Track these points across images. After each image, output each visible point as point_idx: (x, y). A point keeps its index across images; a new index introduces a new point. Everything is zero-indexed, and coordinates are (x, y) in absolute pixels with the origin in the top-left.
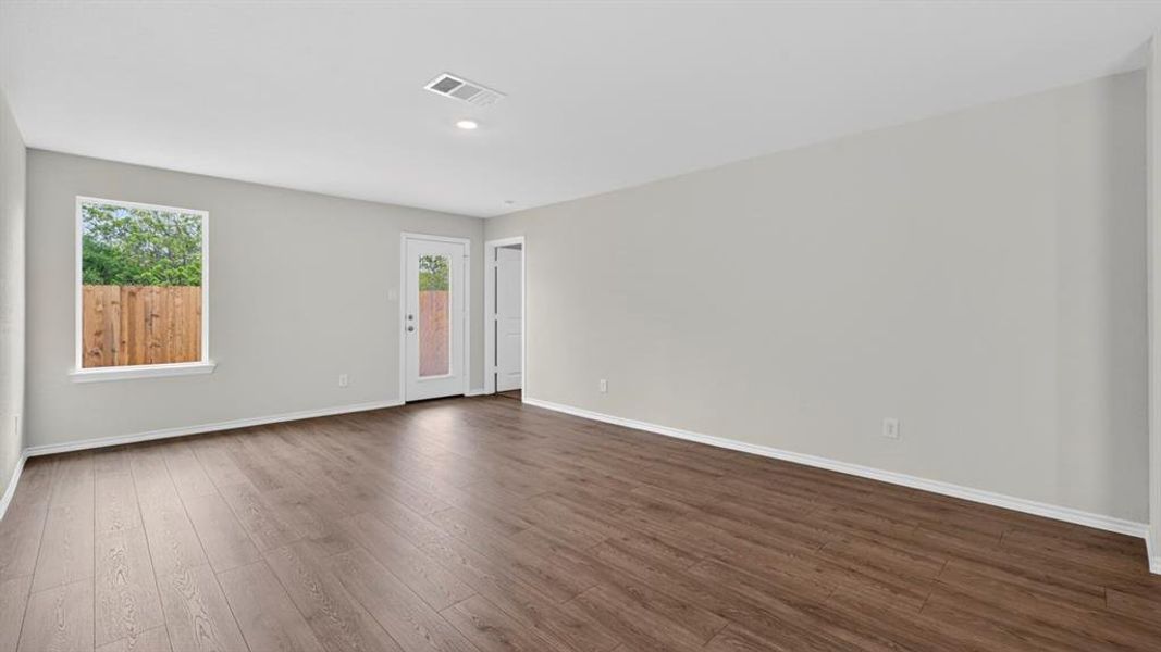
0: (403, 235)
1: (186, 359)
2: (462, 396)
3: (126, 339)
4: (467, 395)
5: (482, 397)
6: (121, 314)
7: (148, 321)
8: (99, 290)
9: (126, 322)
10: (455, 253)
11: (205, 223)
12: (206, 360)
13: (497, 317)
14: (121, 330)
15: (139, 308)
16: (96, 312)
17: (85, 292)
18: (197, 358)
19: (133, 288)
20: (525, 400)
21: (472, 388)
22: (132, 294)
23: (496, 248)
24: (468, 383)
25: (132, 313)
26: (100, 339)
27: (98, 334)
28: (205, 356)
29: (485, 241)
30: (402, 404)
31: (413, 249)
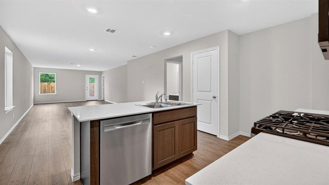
3: (48, 91)
4: (98, 100)
5: (101, 100)
7: (52, 88)
8: (43, 83)
10: (96, 77)
11: (55, 75)
13: (104, 87)
15: (50, 86)
17: (41, 83)
18: (55, 93)
19: (49, 83)
20: (105, 100)
21: (99, 99)
22: (49, 84)
23: (103, 76)
26: (44, 91)
27: (44, 90)
28: (55, 92)
29: (101, 75)
30: (86, 100)
31: (88, 77)
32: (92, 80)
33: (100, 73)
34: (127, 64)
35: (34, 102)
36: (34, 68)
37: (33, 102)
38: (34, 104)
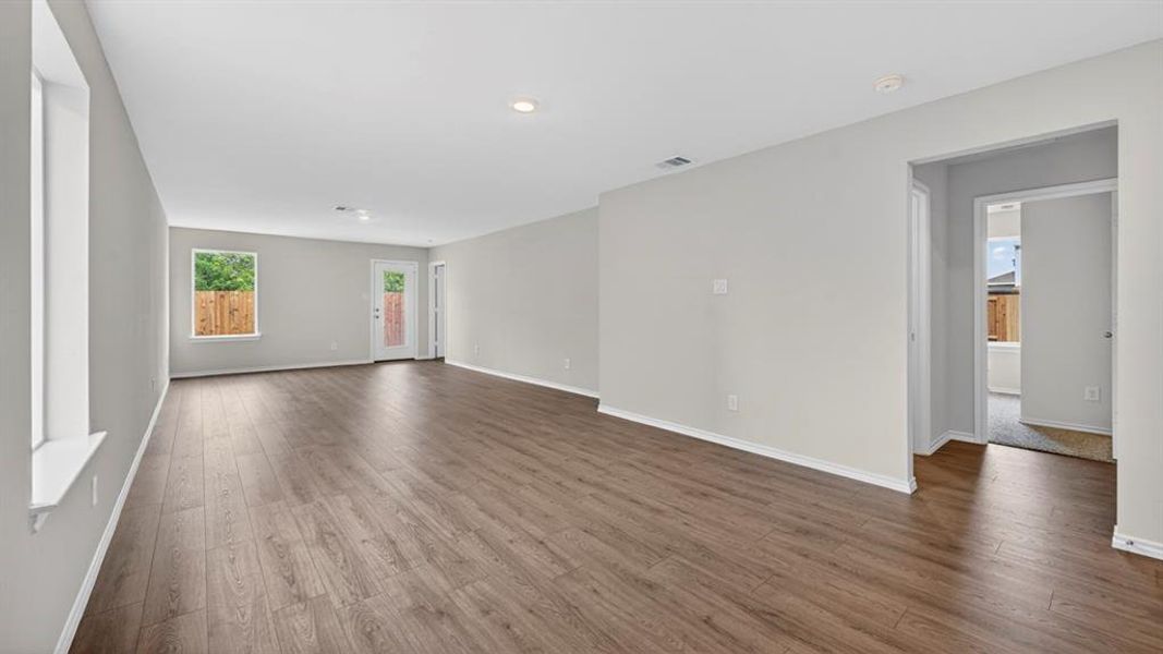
0: (372, 261)
1: (246, 332)
2: (413, 359)
3: (219, 324)
4: (416, 358)
5: (427, 361)
6: (215, 308)
7: (231, 313)
8: (203, 294)
9: (218, 315)
10: (409, 269)
11: (256, 258)
12: (257, 334)
13: (438, 310)
14: (216, 318)
15: (226, 304)
16: (202, 307)
17: (196, 295)
18: (253, 332)
19: (222, 293)
20: (447, 361)
21: (419, 355)
22: (222, 296)
23: (436, 268)
24: (417, 351)
25: (222, 307)
26: (204, 324)
27: (203, 321)
28: (256, 331)
29: (428, 262)
30: (372, 361)
31: (380, 269)
32: (395, 283)
33: (425, 253)
34: (597, 204)
35: (171, 371)
36: (171, 228)
37: (167, 370)
38: (172, 380)
